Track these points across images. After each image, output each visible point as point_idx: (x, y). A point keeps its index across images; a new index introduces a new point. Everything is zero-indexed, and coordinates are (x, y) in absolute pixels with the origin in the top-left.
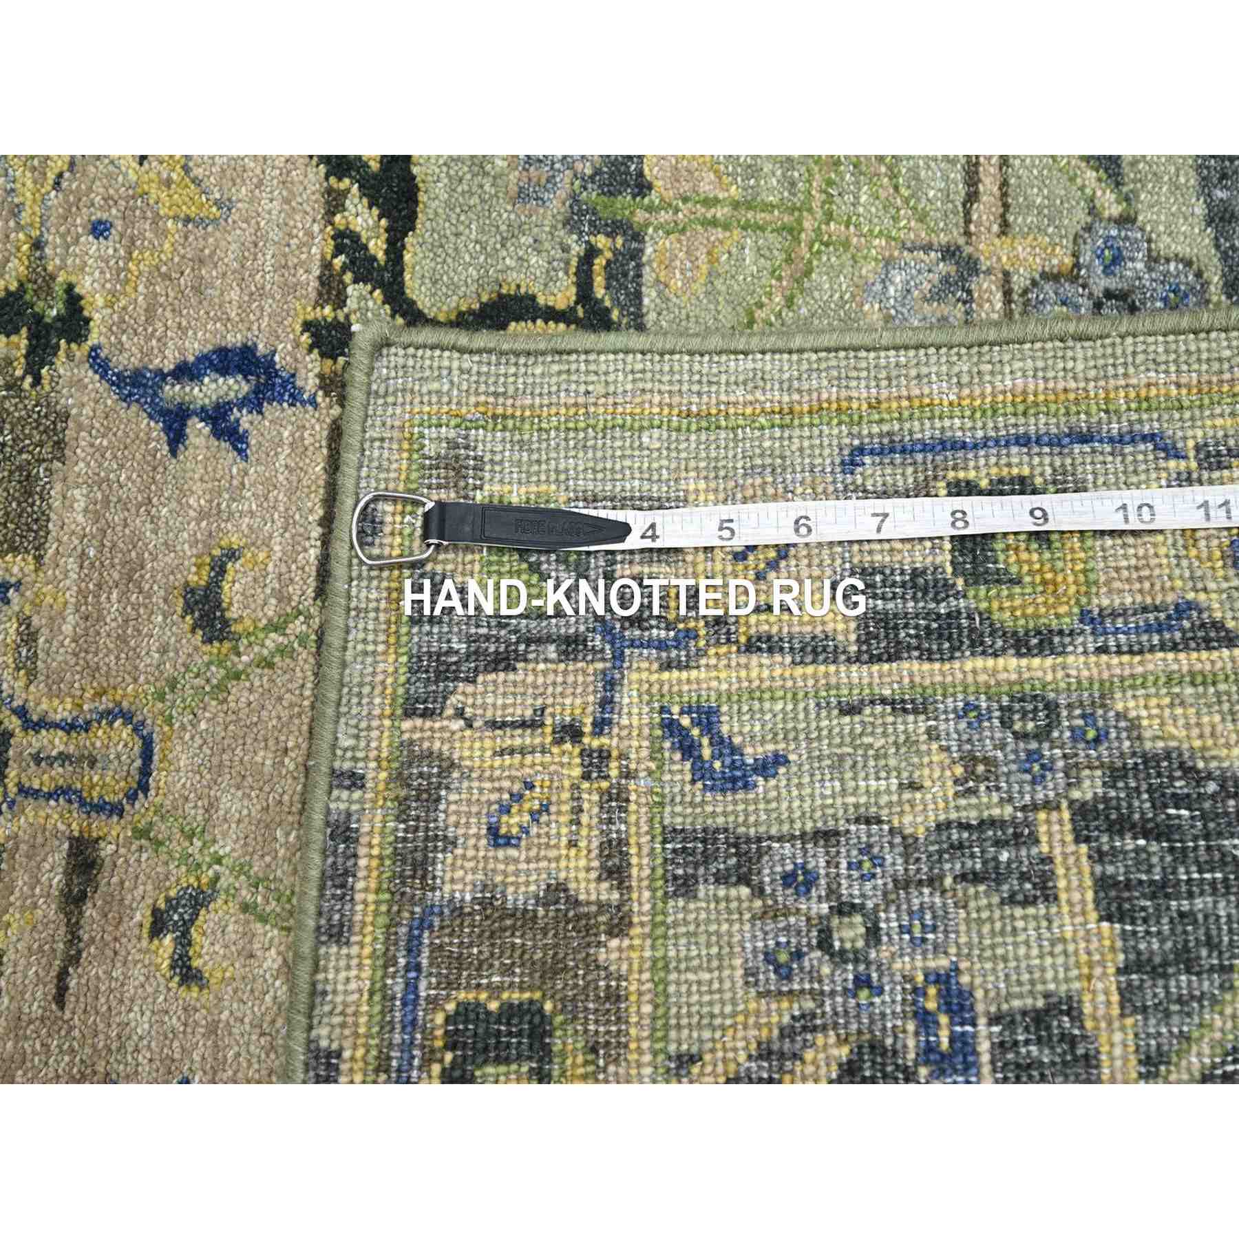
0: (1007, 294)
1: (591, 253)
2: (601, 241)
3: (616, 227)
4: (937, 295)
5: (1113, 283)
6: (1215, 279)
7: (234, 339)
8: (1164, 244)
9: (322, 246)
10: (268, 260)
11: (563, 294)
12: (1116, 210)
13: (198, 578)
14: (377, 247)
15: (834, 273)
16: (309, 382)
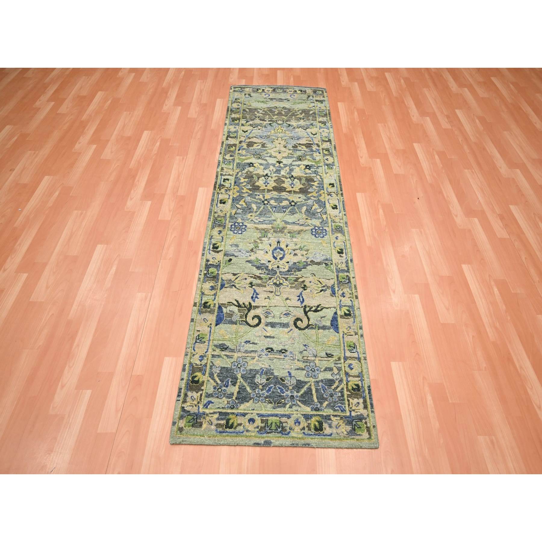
0: (314, 360)
1: (313, 325)
2: (314, 326)
3: (315, 327)
4: (313, 354)
5: (316, 370)
6: (317, 380)
7: (305, 300)
8: (319, 375)
9: (312, 306)
10: (310, 302)
11: (310, 323)
12: (322, 370)
13: (289, 298)
14: (312, 310)
15: (314, 345)
16: (302, 305)
